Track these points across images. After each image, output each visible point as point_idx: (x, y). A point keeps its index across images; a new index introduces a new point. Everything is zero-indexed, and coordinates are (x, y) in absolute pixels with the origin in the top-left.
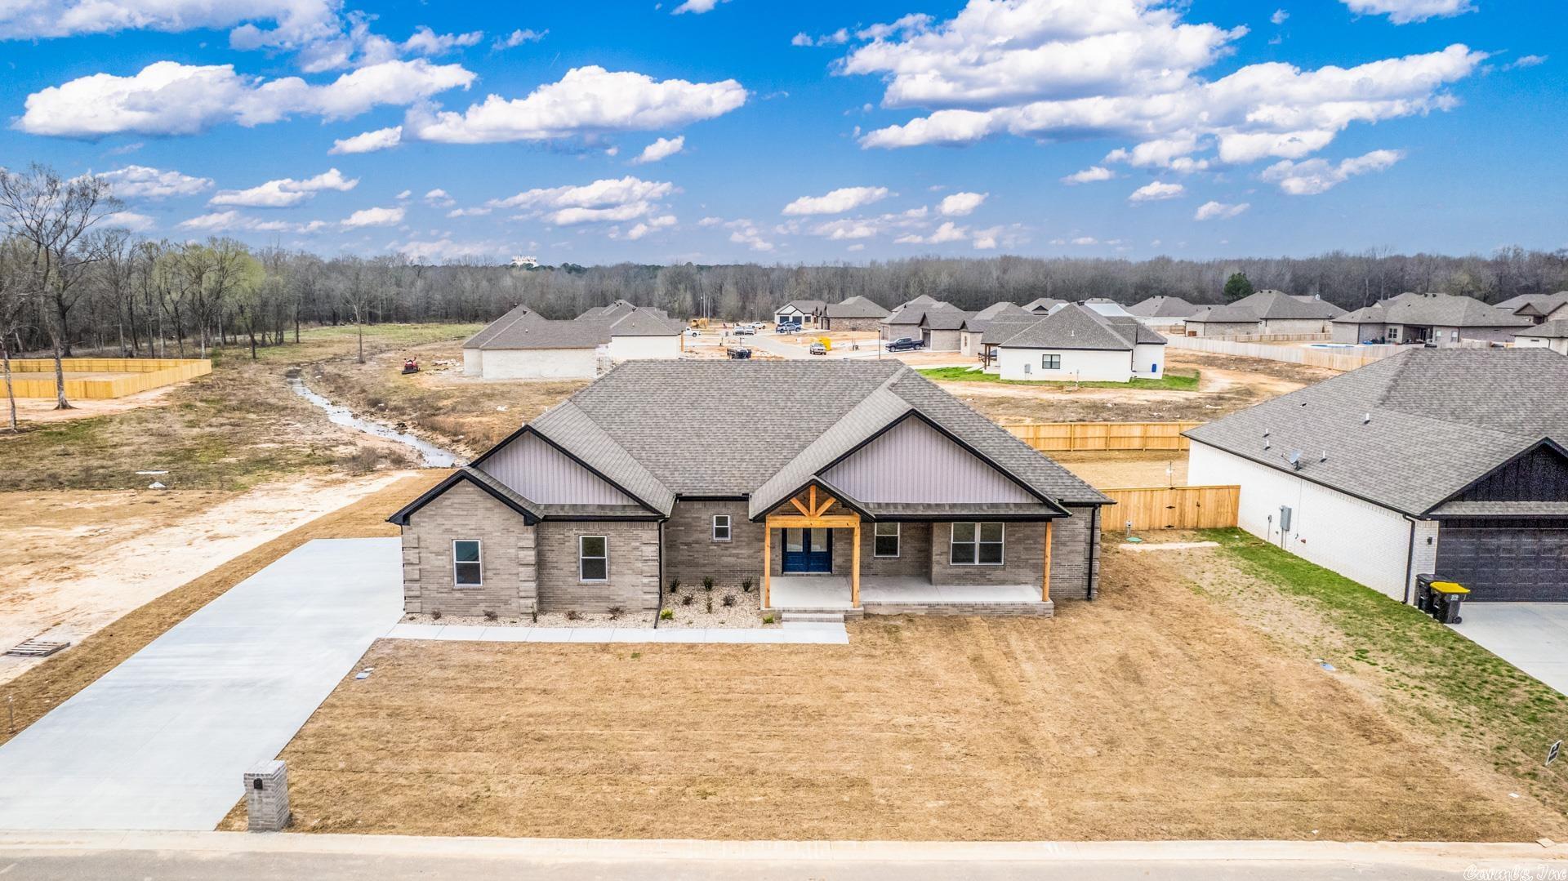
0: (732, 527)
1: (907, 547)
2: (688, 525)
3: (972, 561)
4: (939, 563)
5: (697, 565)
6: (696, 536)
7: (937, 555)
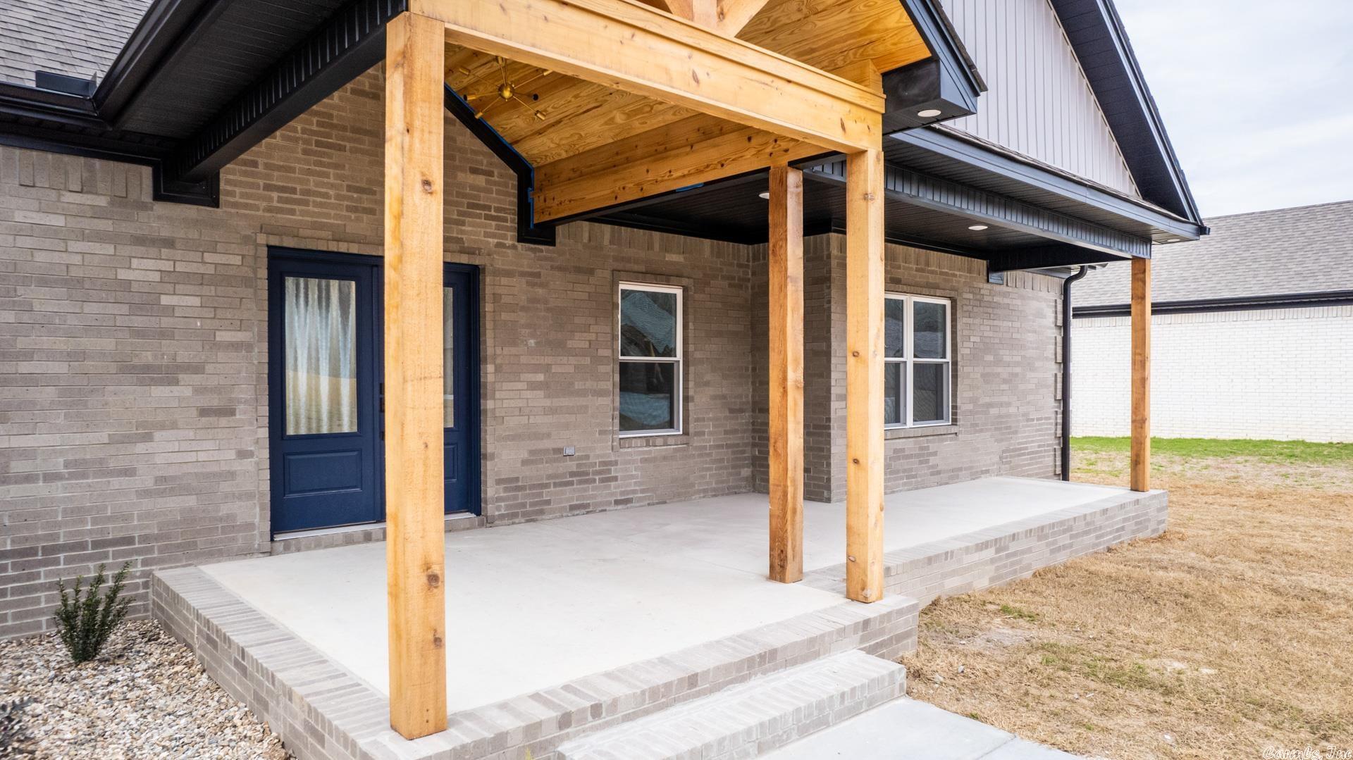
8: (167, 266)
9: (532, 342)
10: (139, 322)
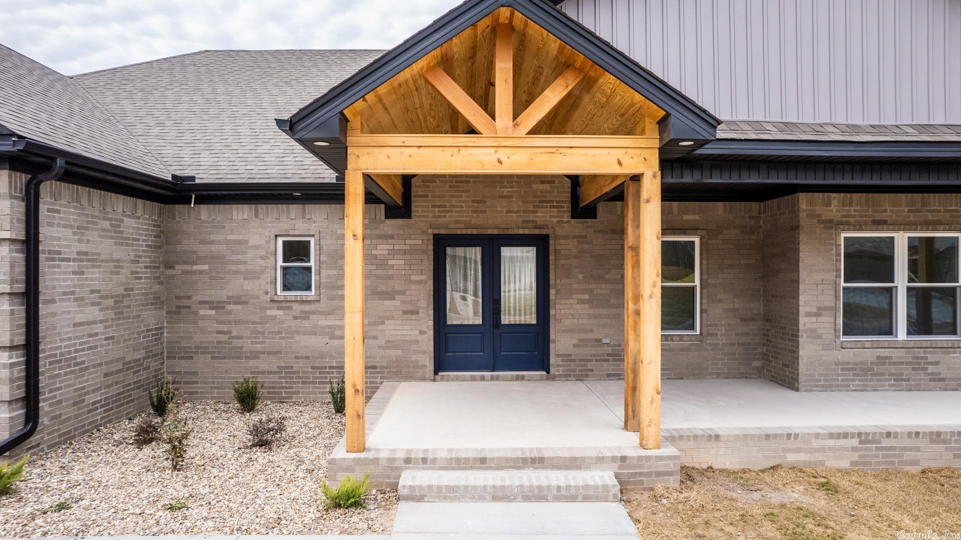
0: (320, 263)
1: (716, 311)
2: (216, 260)
3: (889, 330)
4: (815, 335)
5: (237, 354)
6: (237, 286)
7: (809, 314)
8: (391, 247)
9: (581, 276)
10: (379, 272)
